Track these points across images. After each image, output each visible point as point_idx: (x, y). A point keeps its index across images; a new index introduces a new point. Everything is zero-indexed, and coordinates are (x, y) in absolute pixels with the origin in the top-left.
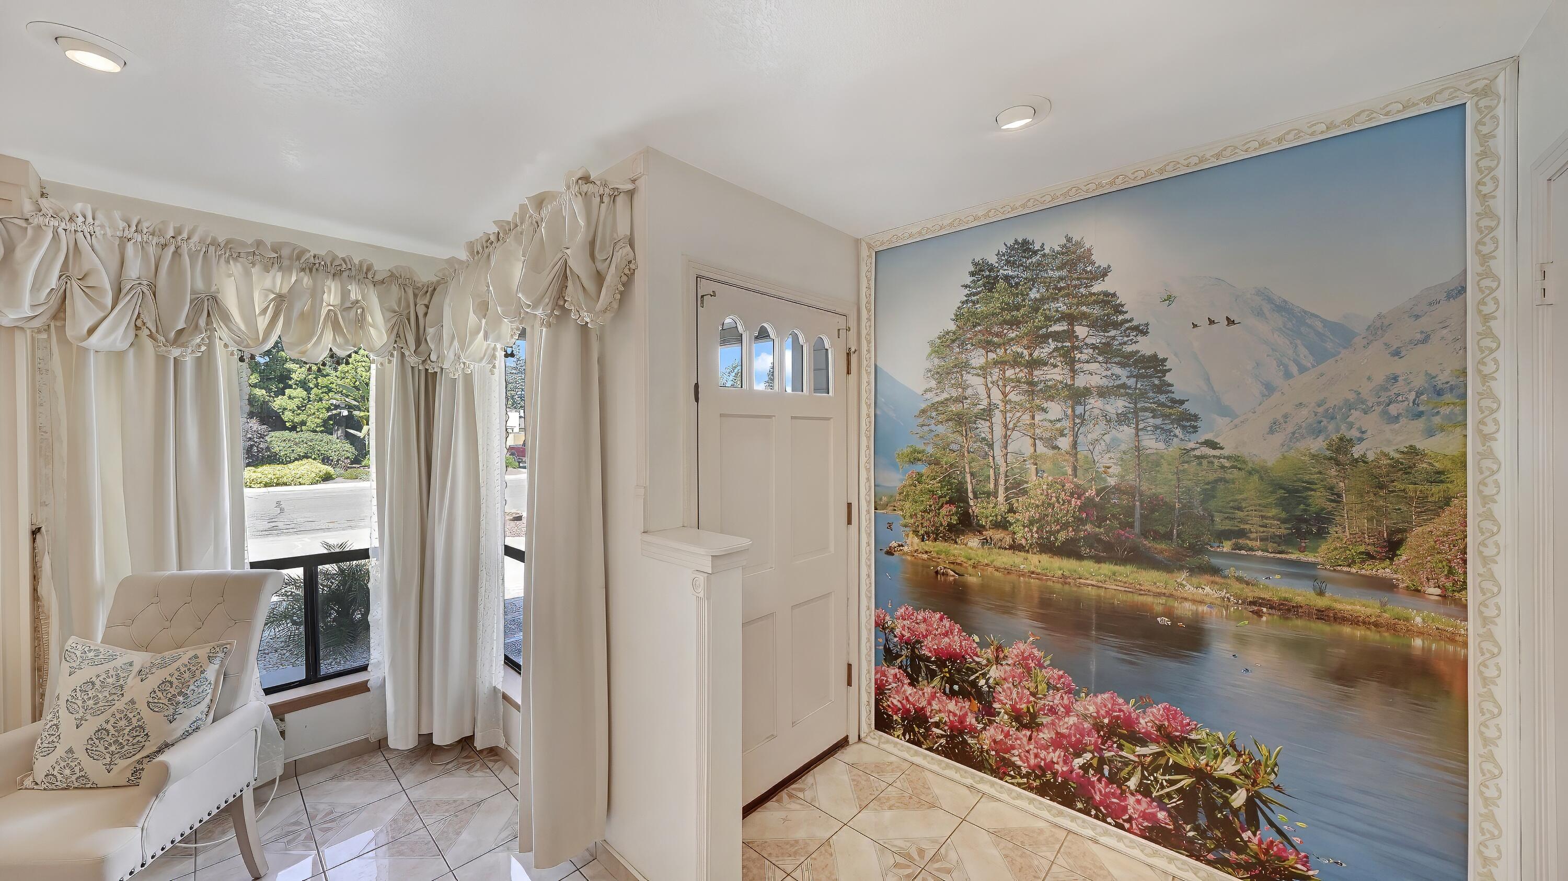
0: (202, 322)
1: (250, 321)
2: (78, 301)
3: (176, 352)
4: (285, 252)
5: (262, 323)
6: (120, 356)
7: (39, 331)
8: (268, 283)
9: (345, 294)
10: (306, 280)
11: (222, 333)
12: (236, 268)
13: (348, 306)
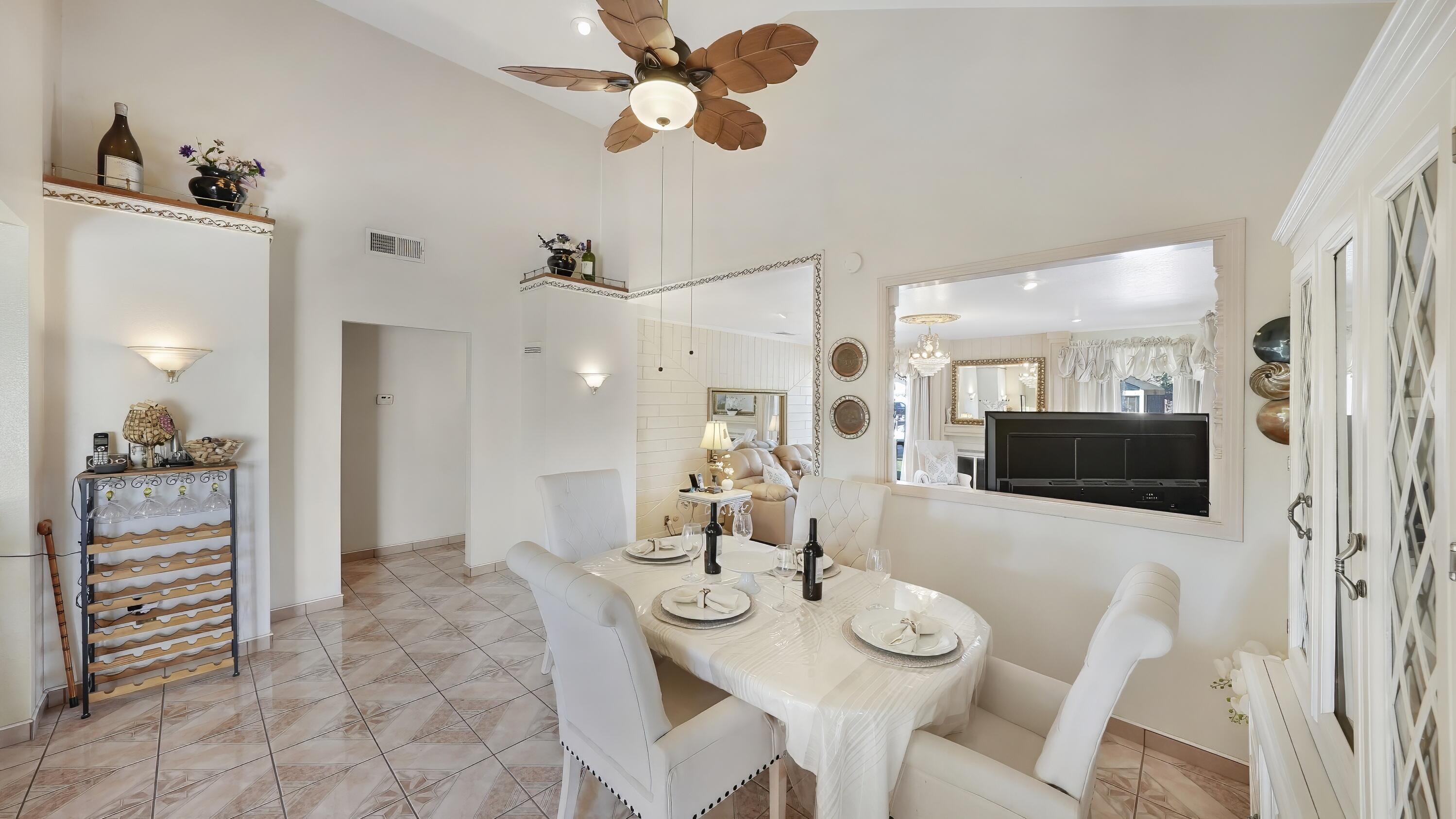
0: (1108, 371)
1: (1123, 367)
2: (1078, 368)
3: (1100, 381)
4: (1136, 340)
5: (1127, 368)
6: (1087, 383)
7: (1070, 378)
8: (1129, 354)
9: (1158, 351)
10: (1143, 349)
11: (1114, 374)
12: (1119, 349)
13: (1159, 356)
